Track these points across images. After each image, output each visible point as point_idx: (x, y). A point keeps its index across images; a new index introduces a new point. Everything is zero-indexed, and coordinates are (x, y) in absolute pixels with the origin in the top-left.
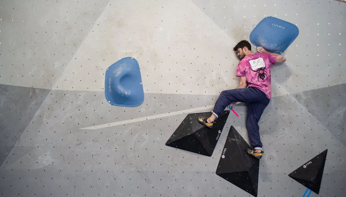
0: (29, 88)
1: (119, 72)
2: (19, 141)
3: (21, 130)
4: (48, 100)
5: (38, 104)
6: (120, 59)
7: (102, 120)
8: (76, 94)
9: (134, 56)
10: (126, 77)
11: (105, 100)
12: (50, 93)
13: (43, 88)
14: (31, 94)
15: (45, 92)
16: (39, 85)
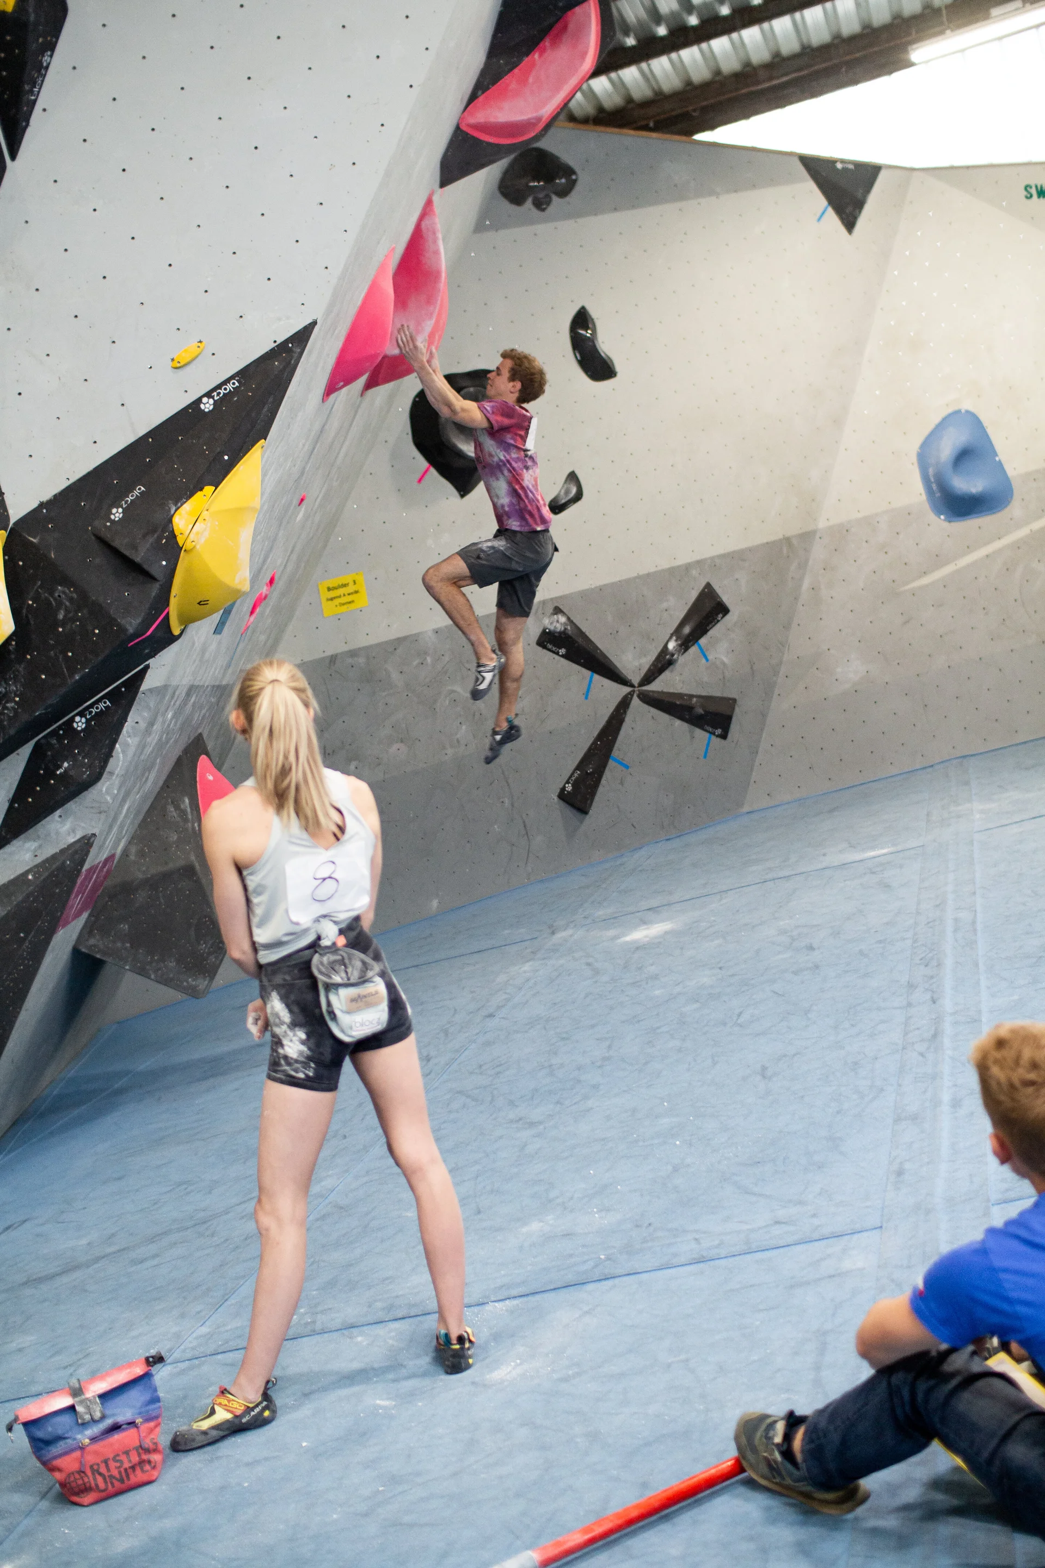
0: (780, 540)
1: (946, 450)
2: (788, 649)
3: (787, 627)
4: (818, 552)
5: (803, 566)
6: (936, 419)
7: (938, 560)
8: (869, 522)
9: (966, 405)
10: (964, 456)
11: (931, 516)
12: (817, 537)
13: (803, 531)
14: (785, 550)
15: (808, 537)
16: (793, 530)
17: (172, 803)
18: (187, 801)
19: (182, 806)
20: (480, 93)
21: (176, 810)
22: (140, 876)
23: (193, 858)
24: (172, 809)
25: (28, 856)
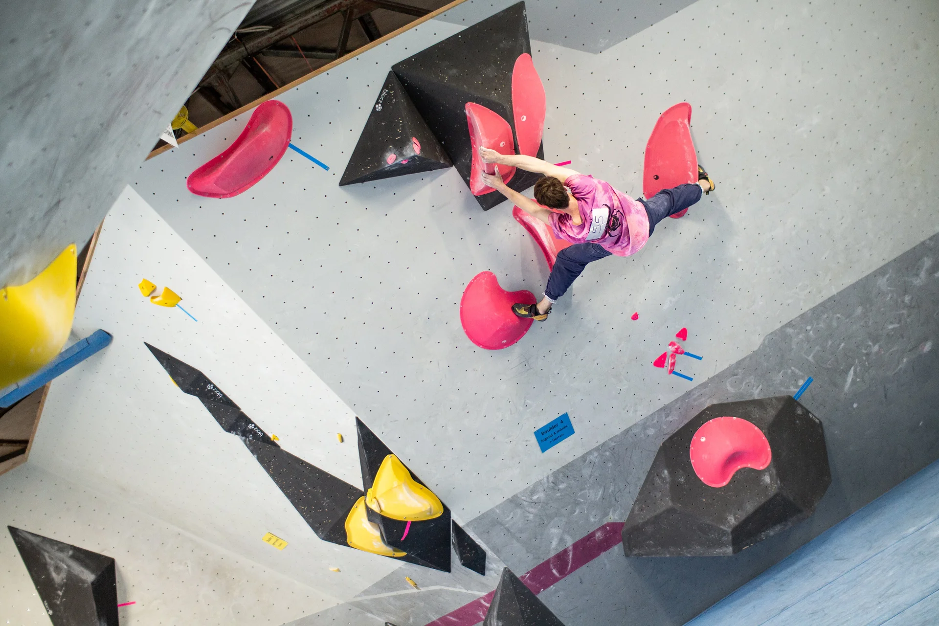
17: (657, 475)
18: (666, 472)
19: (663, 476)
20: (468, 178)
21: (659, 479)
22: (642, 521)
23: (670, 504)
24: (658, 479)
25: (495, 575)
